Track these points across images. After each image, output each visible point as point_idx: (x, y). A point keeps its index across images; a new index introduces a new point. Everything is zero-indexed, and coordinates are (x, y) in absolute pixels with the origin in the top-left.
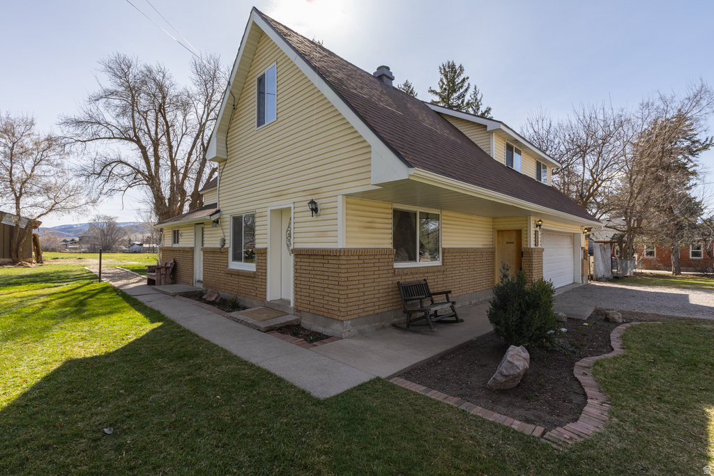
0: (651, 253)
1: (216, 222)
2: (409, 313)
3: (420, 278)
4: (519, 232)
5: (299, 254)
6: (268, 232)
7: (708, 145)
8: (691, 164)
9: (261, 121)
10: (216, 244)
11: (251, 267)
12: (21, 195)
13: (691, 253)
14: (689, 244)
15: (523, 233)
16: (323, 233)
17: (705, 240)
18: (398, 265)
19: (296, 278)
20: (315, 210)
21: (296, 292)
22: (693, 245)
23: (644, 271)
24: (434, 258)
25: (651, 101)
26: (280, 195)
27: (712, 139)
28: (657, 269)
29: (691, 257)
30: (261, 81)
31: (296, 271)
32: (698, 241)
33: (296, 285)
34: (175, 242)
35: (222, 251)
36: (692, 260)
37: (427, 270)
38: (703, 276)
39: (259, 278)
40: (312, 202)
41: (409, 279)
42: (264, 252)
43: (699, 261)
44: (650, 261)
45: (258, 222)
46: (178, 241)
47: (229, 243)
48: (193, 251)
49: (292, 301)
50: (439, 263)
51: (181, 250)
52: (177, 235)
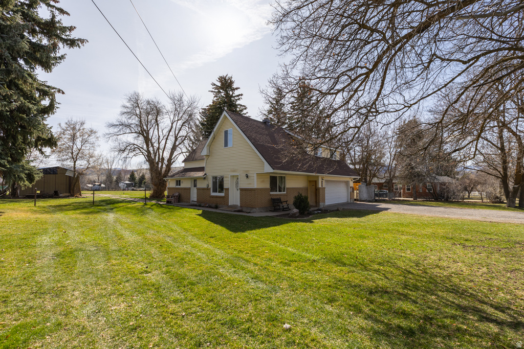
0: (409, 189)
1: (205, 178)
2: (275, 207)
3: (278, 197)
5: (242, 190)
6: (230, 182)
9: (226, 145)
10: (205, 186)
11: (222, 194)
12: (76, 160)
15: (317, 182)
16: (250, 184)
18: (271, 193)
19: (241, 197)
20: (247, 177)
21: (241, 201)
24: (284, 191)
26: (234, 171)
29: (427, 191)
30: (226, 132)
31: (241, 195)
33: (241, 199)
34: (177, 185)
35: (208, 189)
37: (281, 195)
39: (226, 198)
40: (247, 175)
41: (275, 197)
42: (227, 189)
45: (225, 179)
46: (180, 185)
47: (211, 186)
48: (189, 189)
49: (239, 204)
50: (285, 193)
51: (182, 189)
52: (178, 183)
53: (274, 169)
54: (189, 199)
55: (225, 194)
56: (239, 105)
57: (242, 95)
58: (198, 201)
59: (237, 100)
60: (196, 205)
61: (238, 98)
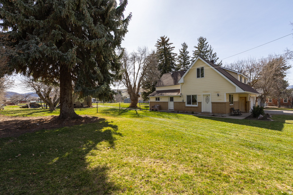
0: (271, 101)
1: (181, 96)
4: (246, 98)
5: (213, 103)
6: (202, 99)
7: (289, 67)
8: (284, 73)
9: (198, 77)
10: (180, 101)
11: (196, 106)
13: (284, 101)
14: (283, 98)
15: (247, 98)
16: (220, 100)
17: (288, 97)
22: (284, 98)
23: (269, 107)
25: (272, 54)
26: (206, 92)
27: (291, 65)
28: (273, 106)
29: (284, 102)
31: (212, 106)
32: (286, 97)
33: (212, 109)
34: (156, 100)
35: (183, 102)
36: (284, 103)
38: (287, 108)
39: (199, 108)
40: (218, 94)
42: (200, 103)
43: (286, 103)
44: (271, 103)
46: (159, 100)
47: (185, 101)
48: (167, 102)
49: (211, 111)
50: (233, 104)
51: (161, 102)
52: (158, 99)
53: (244, 91)
54: (168, 108)
55: (198, 105)
56: (172, 53)
57: (174, 47)
58: (175, 109)
59: (170, 50)
60: (174, 112)
61: (171, 49)
